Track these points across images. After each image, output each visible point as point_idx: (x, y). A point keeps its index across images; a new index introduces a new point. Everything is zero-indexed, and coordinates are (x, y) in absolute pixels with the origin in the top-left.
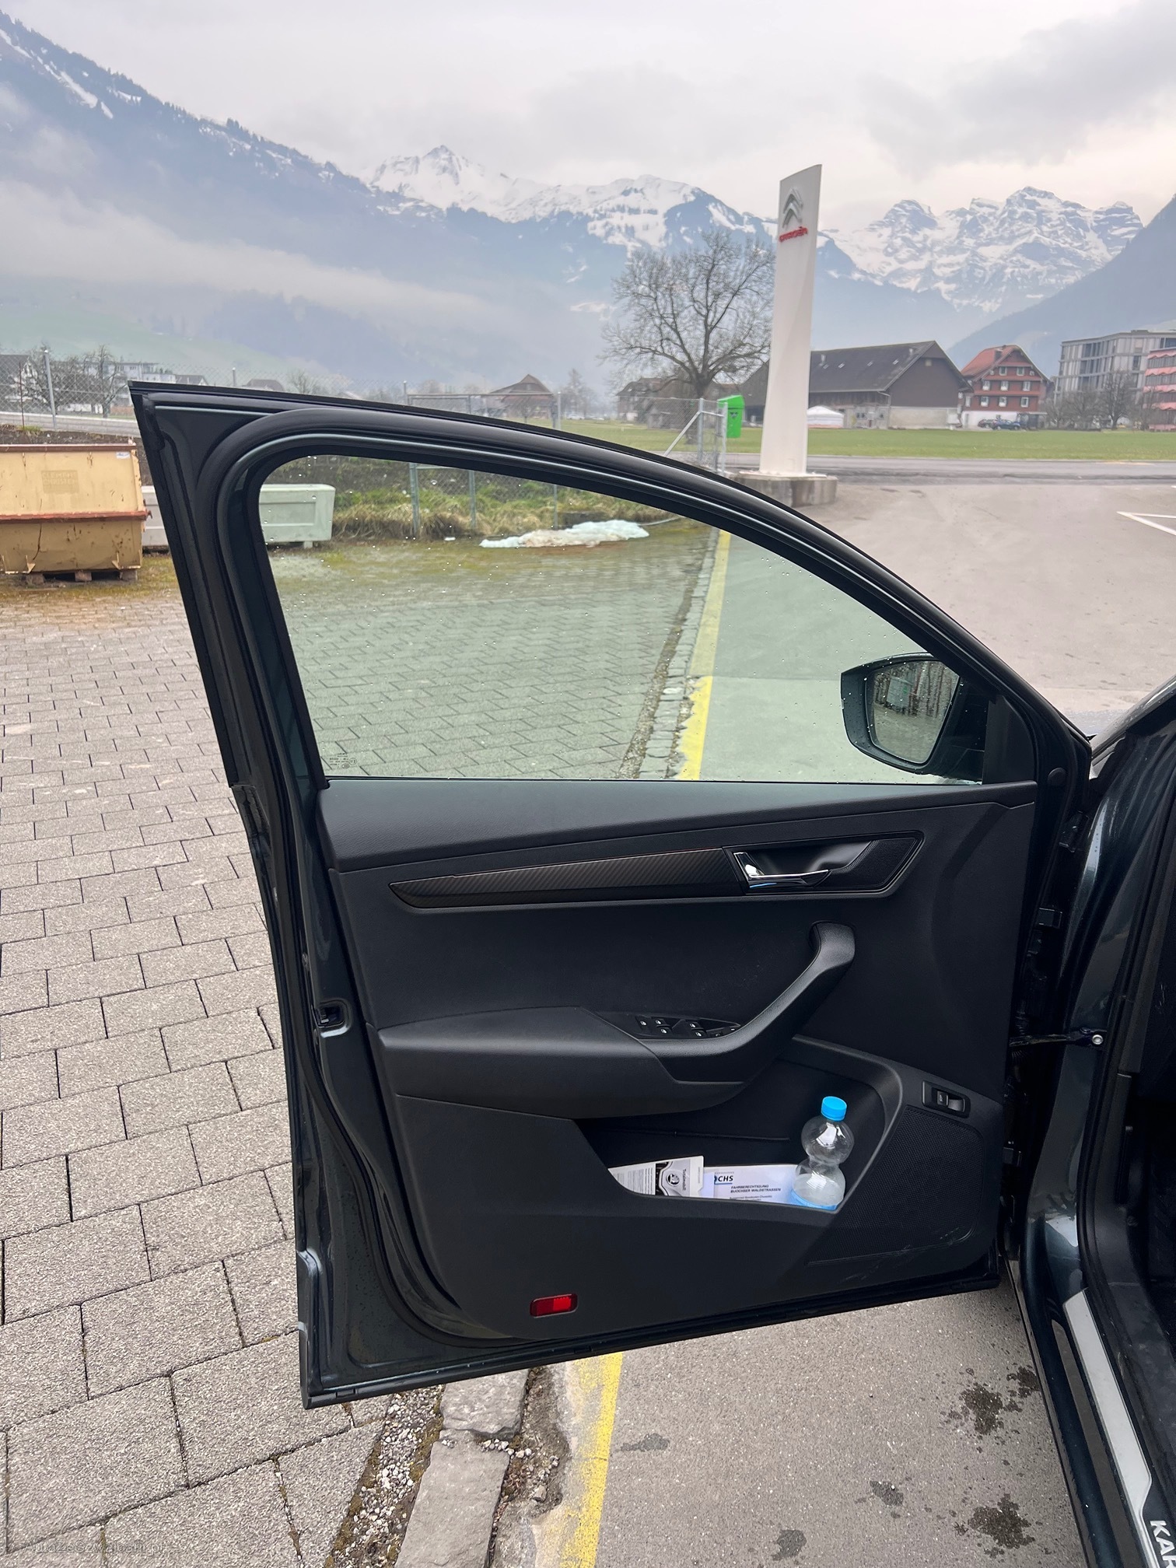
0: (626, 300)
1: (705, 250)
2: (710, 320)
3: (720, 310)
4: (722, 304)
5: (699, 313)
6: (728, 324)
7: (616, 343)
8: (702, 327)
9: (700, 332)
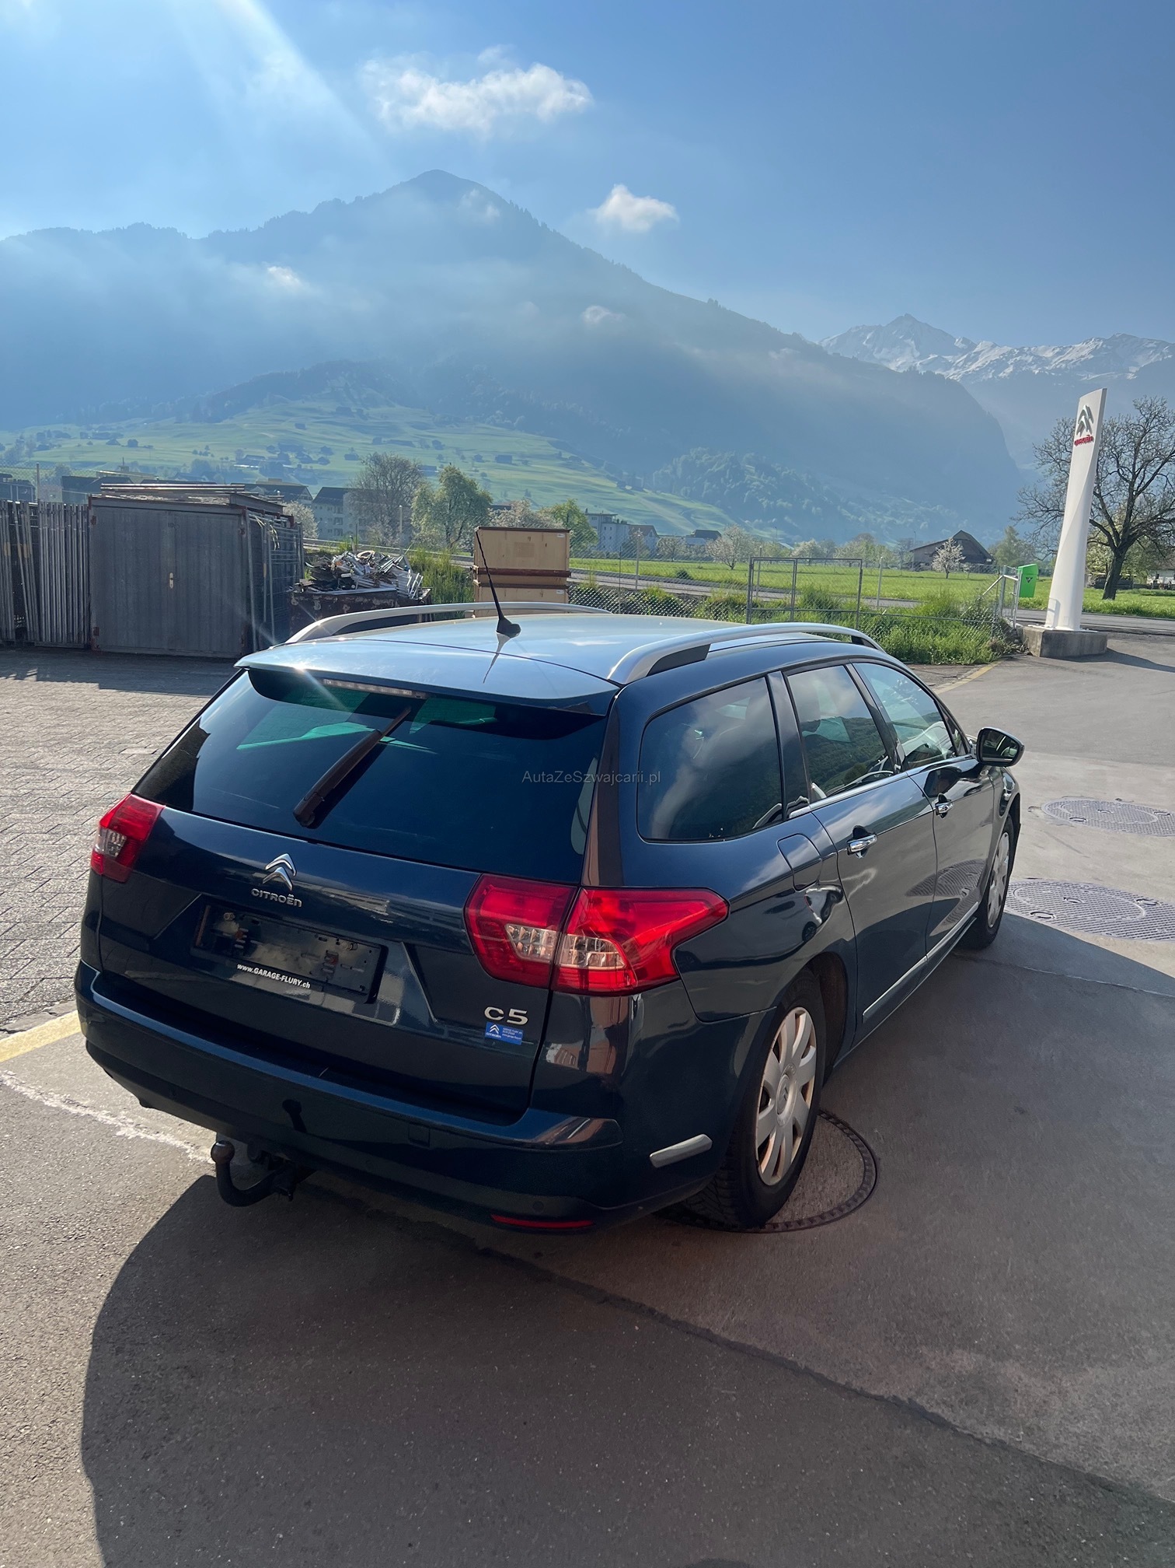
0: (1048, 466)
1: (1137, 418)
2: (1136, 486)
3: (1149, 476)
4: (1151, 470)
5: (1125, 479)
6: (1156, 489)
7: (1030, 506)
8: (1127, 493)
9: (1123, 497)
